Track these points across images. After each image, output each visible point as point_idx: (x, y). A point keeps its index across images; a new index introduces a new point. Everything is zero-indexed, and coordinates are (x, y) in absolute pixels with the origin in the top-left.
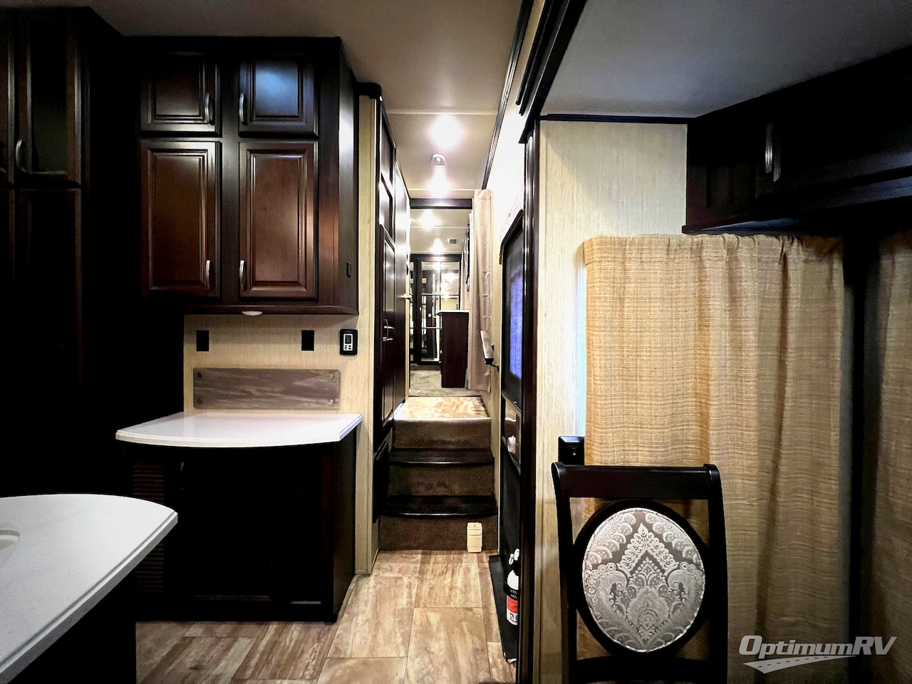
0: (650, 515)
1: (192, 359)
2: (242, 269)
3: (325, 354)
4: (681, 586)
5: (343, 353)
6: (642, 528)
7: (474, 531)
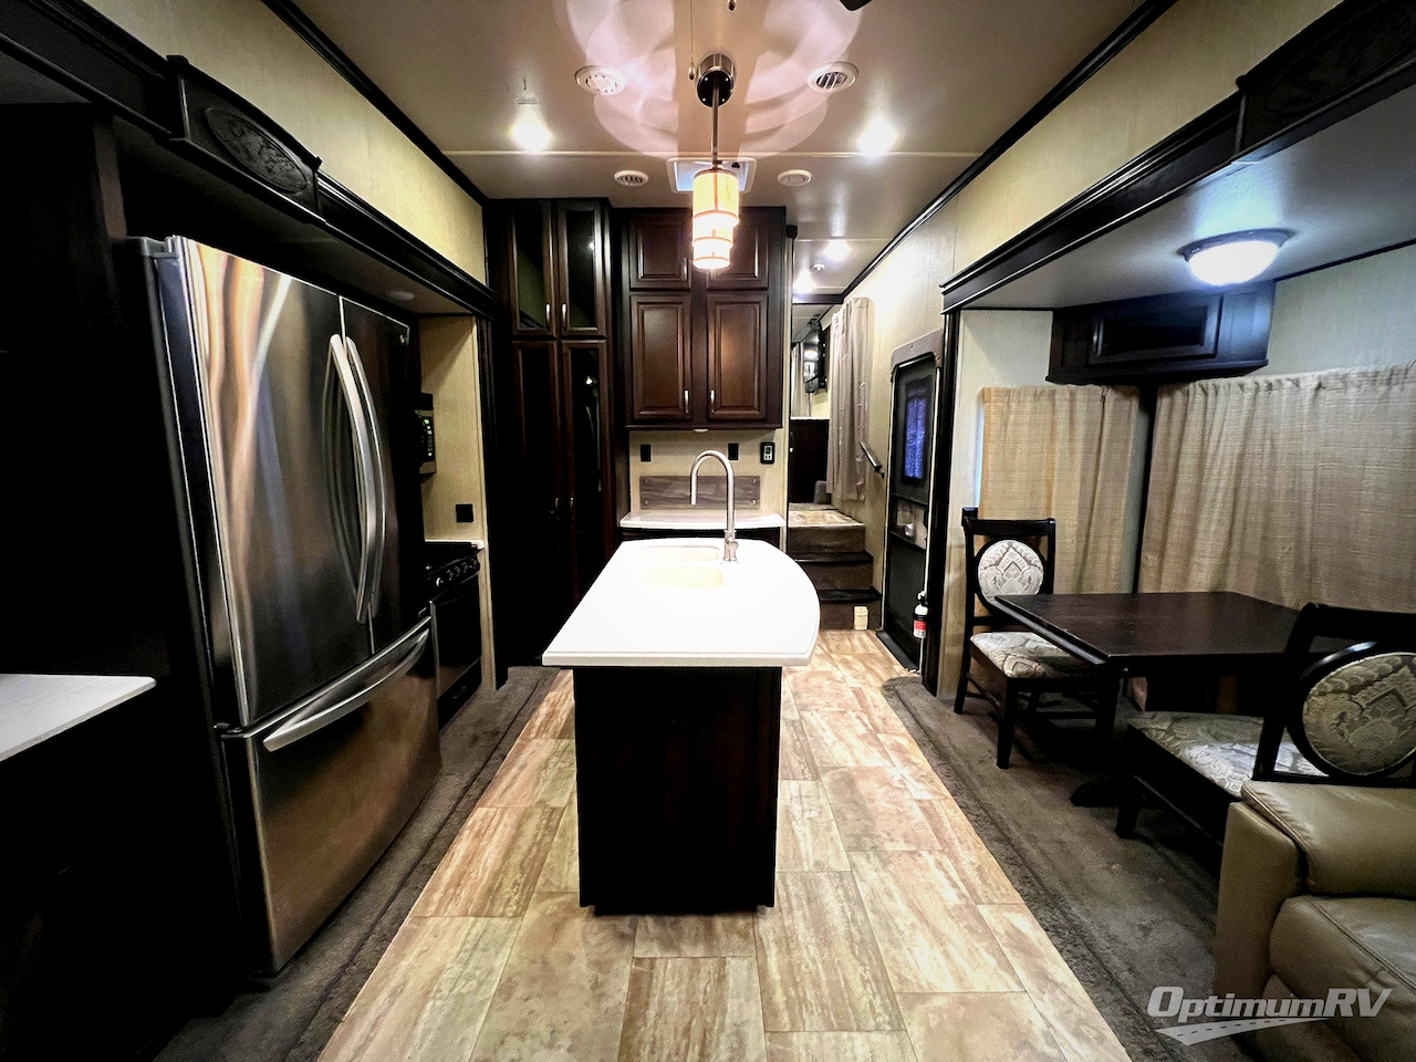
0: (1016, 544)
1: (638, 469)
2: (712, 397)
3: (748, 463)
4: (1030, 578)
5: (763, 462)
6: (1011, 550)
7: (861, 612)
